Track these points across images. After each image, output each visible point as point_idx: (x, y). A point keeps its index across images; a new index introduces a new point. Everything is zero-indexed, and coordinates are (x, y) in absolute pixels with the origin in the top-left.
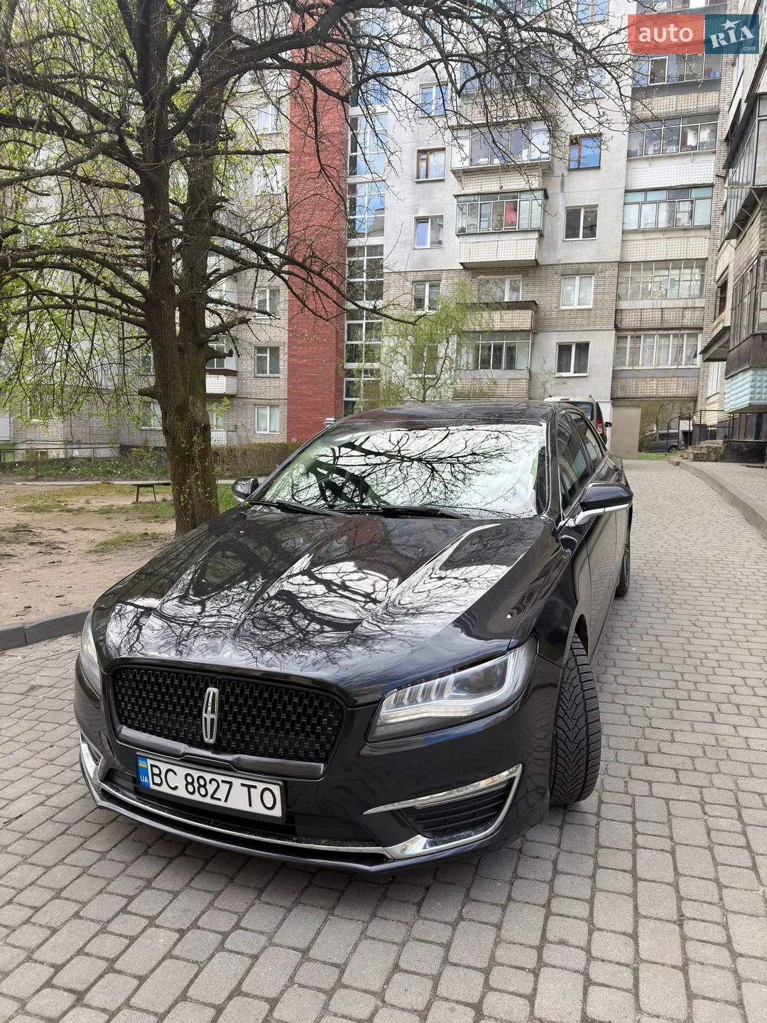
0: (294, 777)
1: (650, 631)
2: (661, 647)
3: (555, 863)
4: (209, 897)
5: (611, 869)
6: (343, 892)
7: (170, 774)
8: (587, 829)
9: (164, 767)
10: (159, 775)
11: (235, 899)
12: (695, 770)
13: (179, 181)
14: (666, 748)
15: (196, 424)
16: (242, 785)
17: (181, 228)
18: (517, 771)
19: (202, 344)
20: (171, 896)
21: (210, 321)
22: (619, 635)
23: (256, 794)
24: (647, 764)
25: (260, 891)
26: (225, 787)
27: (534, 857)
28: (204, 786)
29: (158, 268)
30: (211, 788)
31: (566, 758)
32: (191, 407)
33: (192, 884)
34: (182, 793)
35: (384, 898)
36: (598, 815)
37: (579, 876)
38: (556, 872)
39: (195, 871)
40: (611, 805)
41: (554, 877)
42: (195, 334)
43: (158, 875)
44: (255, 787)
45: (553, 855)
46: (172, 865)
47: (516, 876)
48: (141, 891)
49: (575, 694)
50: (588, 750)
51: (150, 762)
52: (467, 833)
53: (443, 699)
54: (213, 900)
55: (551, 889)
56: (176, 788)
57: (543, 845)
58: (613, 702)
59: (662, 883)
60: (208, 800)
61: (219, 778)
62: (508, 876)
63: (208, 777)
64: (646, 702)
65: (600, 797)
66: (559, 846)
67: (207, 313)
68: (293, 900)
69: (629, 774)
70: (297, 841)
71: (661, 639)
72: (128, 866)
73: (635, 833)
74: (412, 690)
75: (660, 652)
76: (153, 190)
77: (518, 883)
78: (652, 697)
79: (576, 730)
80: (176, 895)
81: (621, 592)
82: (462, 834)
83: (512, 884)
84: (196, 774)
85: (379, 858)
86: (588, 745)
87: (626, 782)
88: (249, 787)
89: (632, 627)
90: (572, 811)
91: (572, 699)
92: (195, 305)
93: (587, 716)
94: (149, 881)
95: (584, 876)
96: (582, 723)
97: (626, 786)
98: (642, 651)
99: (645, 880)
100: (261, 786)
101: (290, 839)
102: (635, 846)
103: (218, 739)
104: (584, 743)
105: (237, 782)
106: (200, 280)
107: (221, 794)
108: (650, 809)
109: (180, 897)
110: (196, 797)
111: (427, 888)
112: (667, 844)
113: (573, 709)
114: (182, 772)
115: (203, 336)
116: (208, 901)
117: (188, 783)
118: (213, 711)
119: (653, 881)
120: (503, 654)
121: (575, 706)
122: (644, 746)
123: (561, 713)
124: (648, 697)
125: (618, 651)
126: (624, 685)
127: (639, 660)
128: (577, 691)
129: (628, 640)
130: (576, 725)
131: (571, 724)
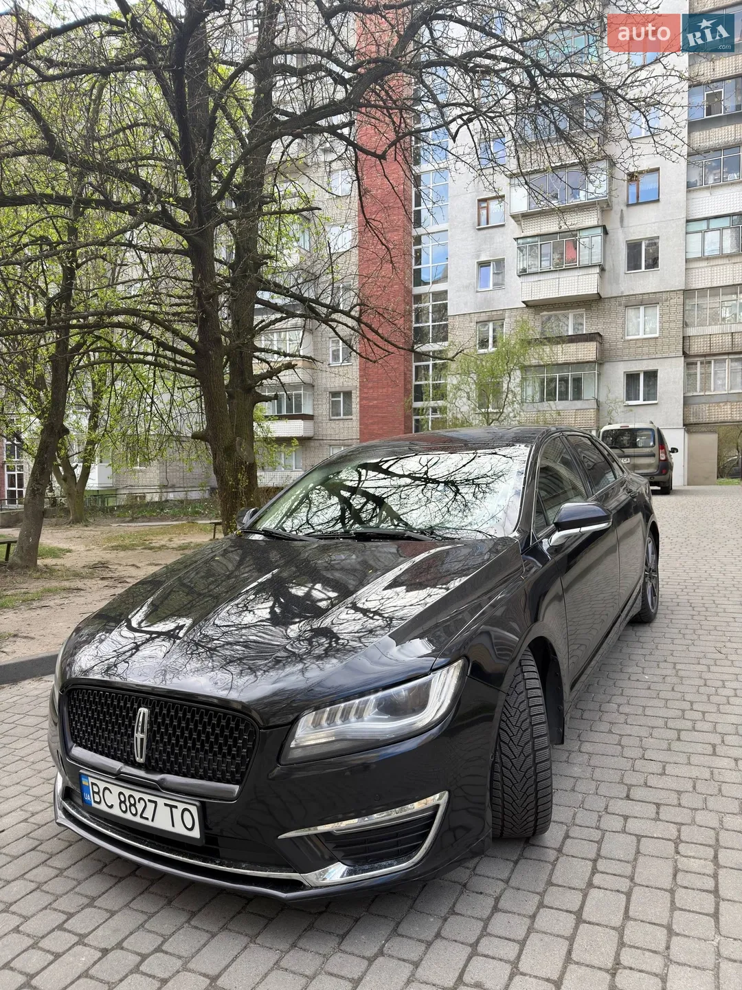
0: (210, 799)
1: (670, 659)
2: (677, 675)
3: (497, 900)
4: (142, 918)
5: (556, 909)
6: (271, 920)
7: (107, 792)
8: (542, 864)
9: (102, 785)
10: (98, 793)
11: (165, 921)
12: (680, 805)
13: (223, 246)
14: (652, 781)
15: (241, 463)
16: (166, 805)
17: (228, 285)
18: (439, 799)
19: (249, 390)
20: (109, 914)
21: (258, 368)
22: (634, 663)
23: (177, 813)
24: (628, 797)
25: (193, 915)
26: (151, 806)
27: (477, 893)
28: (134, 805)
29: (206, 321)
30: (140, 806)
31: (513, 788)
32: (237, 447)
33: (131, 905)
34: (116, 811)
35: (310, 927)
36: (560, 850)
37: (519, 914)
38: (496, 909)
39: (139, 892)
40: (576, 841)
41: (492, 914)
42: (243, 381)
43: (104, 893)
44: (176, 807)
45: (498, 891)
46: (120, 885)
47: (453, 912)
48: (82, 909)
49: (521, 720)
50: (535, 780)
51: (91, 780)
52: (390, 862)
53: (362, 721)
54: (145, 922)
55: (485, 928)
56: (111, 807)
57: (490, 880)
58: (610, 732)
59: (607, 926)
60: (138, 819)
61: (146, 797)
62: (444, 911)
63: (137, 795)
64: (644, 732)
65: (568, 831)
66: (507, 882)
67: (255, 361)
68: (221, 924)
69: (606, 808)
70: (220, 864)
71: (678, 667)
72: (79, 884)
73: (594, 871)
74: (330, 710)
75: (675, 680)
76: (199, 252)
77: (452, 919)
78: (652, 727)
79: (522, 757)
80: (112, 914)
82: (384, 863)
83: (445, 920)
84: (127, 793)
85: (297, 885)
86: (536, 774)
87: (600, 817)
88: (172, 807)
89: (651, 654)
90: (533, 845)
91: (519, 724)
92: (243, 354)
93: (534, 743)
94: (94, 899)
95: (524, 916)
96: (528, 749)
97: (599, 821)
98: (655, 679)
99: (589, 923)
100: (181, 806)
101: (213, 862)
102: (590, 885)
103: (148, 758)
104: (531, 772)
105: (161, 802)
106: (246, 331)
107: (148, 814)
108: (618, 846)
109: (115, 917)
110: (128, 816)
111: (357, 920)
112: (624, 885)
113: (519, 735)
114: (116, 790)
115: (249, 382)
116: (140, 922)
117: (121, 802)
118: (142, 732)
119: (597, 924)
120: (426, 675)
121: (521, 731)
122: (631, 778)
123: (507, 739)
124: (649, 727)
125: (629, 679)
126: (627, 715)
127: (649, 688)
128: (524, 715)
129: (643, 668)
130: (522, 752)
131: (517, 751)
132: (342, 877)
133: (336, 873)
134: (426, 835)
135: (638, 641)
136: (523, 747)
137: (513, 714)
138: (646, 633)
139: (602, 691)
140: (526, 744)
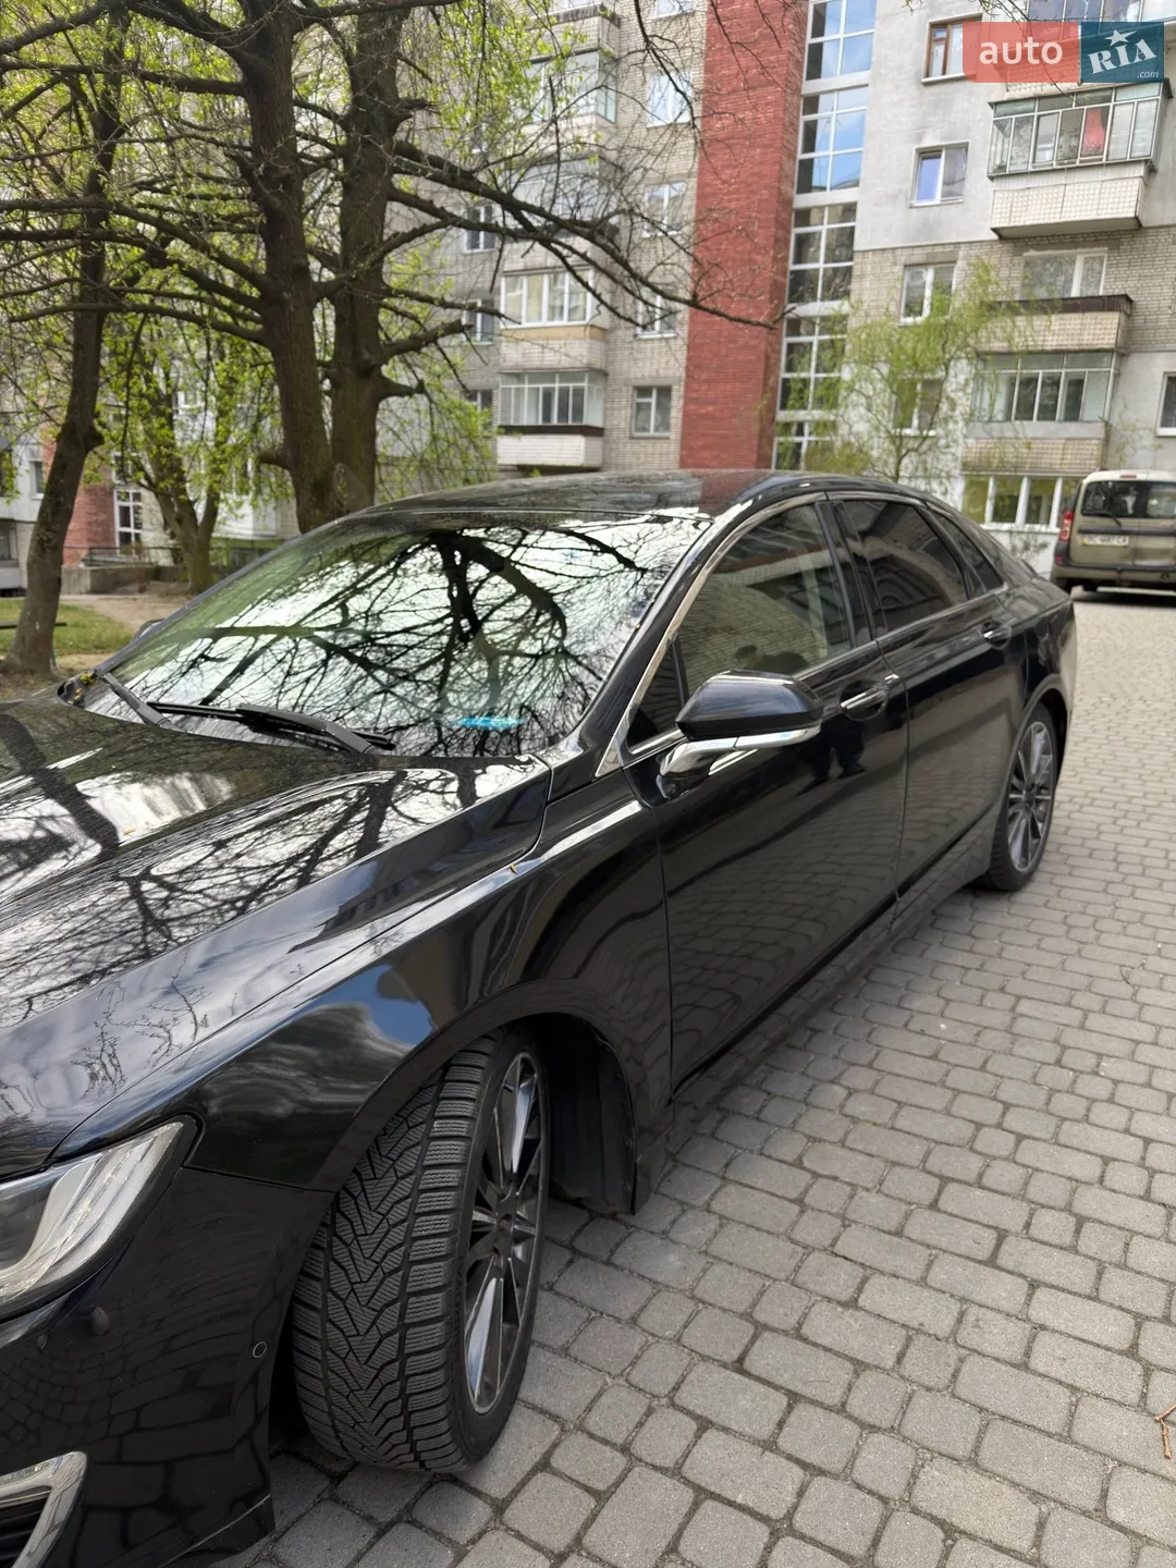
1: (1015, 985)
2: (1008, 1030)
12: (842, 1408)
14: (817, 1321)
22: (936, 986)
24: (739, 1366)
31: (352, 1397)
32: (336, 482)
36: (500, 1509)
40: (556, 1483)
42: (356, 354)
49: (388, 1244)
64: (868, 1174)
65: (554, 1446)
67: (385, 314)
69: (676, 1389)
71: (1023, 1007)
76: (264, 86)
78: (895, 1164)
79: (374, 1336)
89: (981, 968)
91: (378, 1256)
93: (405, 1305)
96: (389, 1320)
97: (640, 1426)
98: (960, 1034)
104: (392, 1371)
113: (374, 1283)
120: (40, 1168)
121: (379, 1274)
122: (778, 1310)
123: (343, 1288)
124: (886, 1161)
125: (906, 1025)
126: (854, 1120)
127: (935, 1057)
128: (397, 1235)
129: (948, 1001)
130: (373, 1323)
131: (363, 1321)
135: (970, 934)
136: (380, 1312)
137: (370, 1229)
140: (388, 1305)
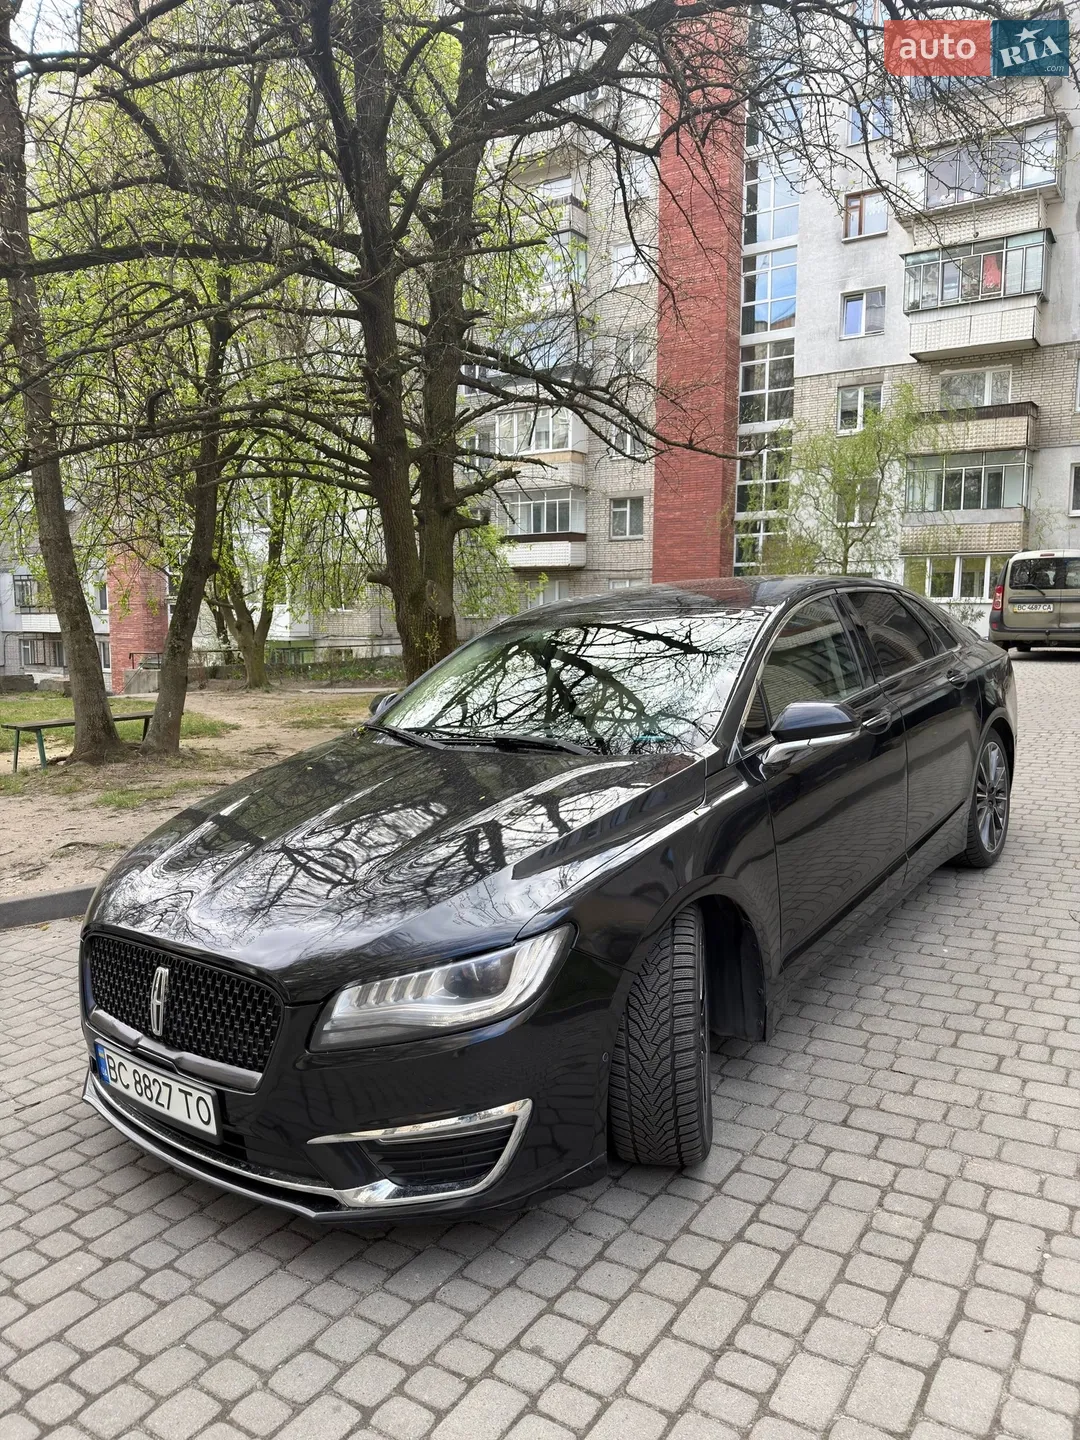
0: (229, 1087)
1: (994, 925)
2: (992, 950)
3: (607, 1245)
4: (164, 1224)
5: (680, 1265)
6: (313, 1243)
7: (122, 1068)
8: (687, 1204)
9: (118, 1060)
10: (114, 1069)
11: (188, 1233)
12: (913, 1139)
13: (411, 303)
14: (889, 1103)
15: (432, 617)
16: (180, 1090)
17: (417, 359)
18: (520, 1109)
19: (447, 511)
20: (126, 1217)
21: (461, 478)
22: (937, 927)
23: (192, 1101)
24: (844, 1123)
25: (224, 1226)
26: (165, 1090)
27: (585, 1233)
28: (149, 1087)
29: (384, 413)
30: (155, 1089)
31: (644, 1100)
32: (428, 594)
33: (155, 1209)
34: (132, 1093)
35: (358, 1256)
36: (718, 1188)
37: (627, 1267)
38: (600, 1256)
39: (169, 1193)
40: (748, 1176)
41: (593, 1262)
42: (438, 498)
43: (129, 1191)
44: (191, 1094)
45: (613, 1234)
46: (150, 1182)
47: (543, 1255)
48: (98, 1208)
49: (660, 1008)
50: (674, 1091)
51: (107, 1052)
52: (450, 1184)
53: (423, 1002)
54: (165, 1230)
55: (576, 1280)
56: (127, 1087)
57: (609, 1218)
58: (859, 1027)
59: (736, 1294)
60: (153, 1105)
61: (161, 1079)
62: (534, 1251)
63: (153, 1077)
64: (907, 1031)
65: (741, 1162)
66: (629, 1222)
67: (457, 469)
68: (252, 1242)
69: (808, 1135)
70: (244, 1169)
71: (1001, 937)
72: (105, 1176)
73: (754, 1218)
75: (987, 957)
76: (374, 311)
77: (540, 1264)
78: (923, 1025)
79: (657, 1060)
80: (131, 1216)
81: (971, 860)
82: (443, 1185)
83: (529, 1263)
84: (142, 1072)
85: (330, 1203)
86: (674, 1083)
87: (794, 1146)
88: (187, 1094)
89: (968, 915)
90: (692, 1179)
91: (655, 1015)
92: (437, 461)
93: (673, 1041)
94: (115, 1197)
95: (633, 1269)
96: (665, 1050)
97: (790, 1152)
98: (958, 954)
99: (716, 1287)
100: (196, 1094)
101: (238, 1165)
102: (739, 1237)
103: (165, 1030)
104: (668, 1081)
105: (175, 1086)
106: (442, 426)
107: (163, 1100)
108: (802, 1188)
109: (132, 1222)
110: (144, 1100)
111: (419, 1253)
112: (787, 1242)
113: (655, 1029)
114: (131, 1067)
115: (447, 500)
116: (159, 1230)
117: (137, 1082)
118: (159, 997)
119: (726, 1290)
120: (508, 946)
121: (657, 1025)
122: (861, 1097)
123: (637, 1034)
124: (918, 1024)
125: (919, 952)
126: (892, 1004)
127: (942, 968)
128: (664, 1003)
129: (947, 937)
130: (656, 1052)
131: (650, 1050)
132: (388, 1198)
133: (380, 1193)
134: (498, 1155)
135: (956, 896)
136: (659, 1046)
137: (649, 1001)
138: (974, 885)
139: (871, 967)
140: (663, 1042)
